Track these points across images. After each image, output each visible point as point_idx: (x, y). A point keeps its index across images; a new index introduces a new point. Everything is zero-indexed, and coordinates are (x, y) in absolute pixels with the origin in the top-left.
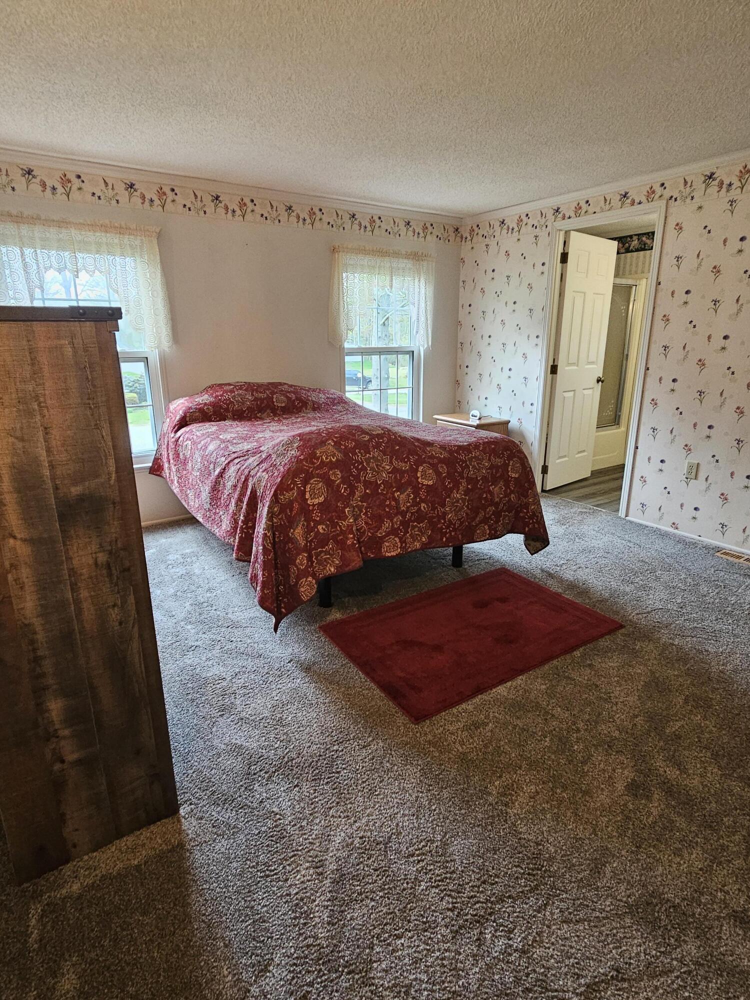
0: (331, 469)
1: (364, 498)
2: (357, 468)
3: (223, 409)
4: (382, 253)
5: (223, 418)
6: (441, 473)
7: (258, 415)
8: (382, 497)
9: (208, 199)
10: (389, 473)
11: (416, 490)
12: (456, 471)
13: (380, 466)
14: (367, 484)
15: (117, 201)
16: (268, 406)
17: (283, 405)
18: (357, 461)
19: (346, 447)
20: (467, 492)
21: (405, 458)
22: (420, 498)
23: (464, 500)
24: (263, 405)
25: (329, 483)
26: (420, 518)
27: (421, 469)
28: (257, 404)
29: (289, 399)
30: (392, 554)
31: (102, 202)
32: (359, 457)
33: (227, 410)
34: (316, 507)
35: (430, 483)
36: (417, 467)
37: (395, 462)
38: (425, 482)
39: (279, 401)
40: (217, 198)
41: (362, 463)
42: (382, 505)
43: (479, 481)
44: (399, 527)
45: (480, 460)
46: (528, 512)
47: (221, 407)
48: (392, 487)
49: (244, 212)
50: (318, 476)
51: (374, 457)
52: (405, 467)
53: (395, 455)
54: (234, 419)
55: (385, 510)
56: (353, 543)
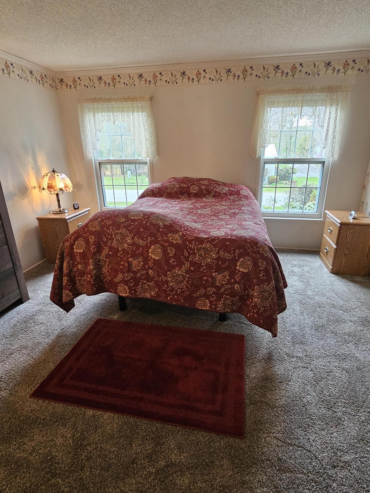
0: (90, 235)
1: (108, 256)
2: (107, 238)
3: (162, 191)
4: (298, 91)
5: (161, 196)
6: (169, 254)
7: (179, 196)
8: (119, 259)
9: (178, 75)
10: (129, 245)
11: (146, 260)
12: (183, 255)
13: (124, 239)
14: (111, 248)
15: (134, 85)
16: (186, 192)
17: (195, 192)
18: (109, 234)
19: (105, 223)
20: (188, 271)
21: (144, 238)
22: (149, 266)
23: (184, 277)
24: (183, 191)
25: (87, 242)
26: (149, 279)
27: (153, 247)
28: (180, 190)
29: (200, 188)
30: (123, 295)
31: (128, 86)
32: (110, 231)
33: (164, 192)
34: (78, 254)
35: (157, 258)
36: (151, 246)
37: (136, 239)
38: (153, 257)
39: (194, 189)
40: (184, 73)
41: (112, 235)
42: (118, 263)
43: (203, 266)
44: (130, 280)
45: (207, 250)
46: (252, 302)
47: (162, 190)
48: (128, 254)
49: (199, 78)
50: (84, 237)
51: (121, 232)
52: (141, 242)
53: (138, 233)
54: (166, 197)
55: (119, 267)
56: (90, 280)
